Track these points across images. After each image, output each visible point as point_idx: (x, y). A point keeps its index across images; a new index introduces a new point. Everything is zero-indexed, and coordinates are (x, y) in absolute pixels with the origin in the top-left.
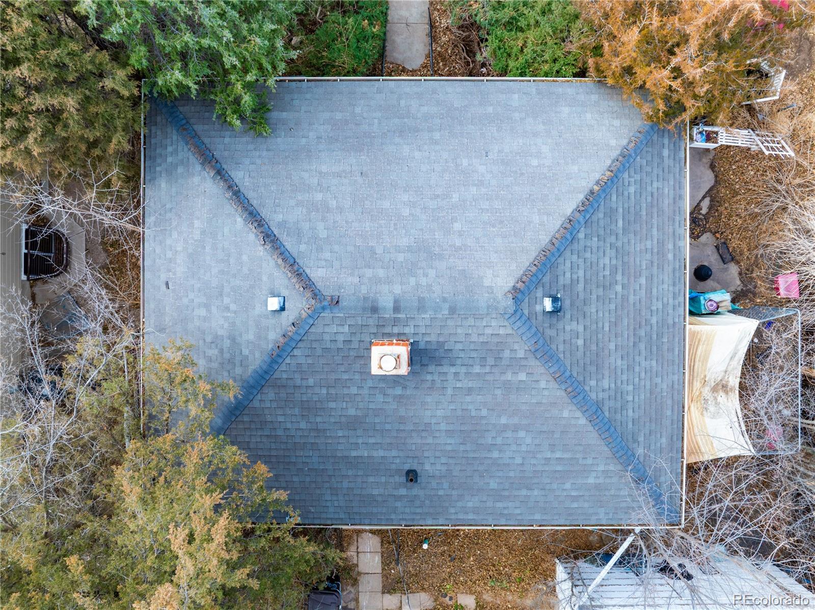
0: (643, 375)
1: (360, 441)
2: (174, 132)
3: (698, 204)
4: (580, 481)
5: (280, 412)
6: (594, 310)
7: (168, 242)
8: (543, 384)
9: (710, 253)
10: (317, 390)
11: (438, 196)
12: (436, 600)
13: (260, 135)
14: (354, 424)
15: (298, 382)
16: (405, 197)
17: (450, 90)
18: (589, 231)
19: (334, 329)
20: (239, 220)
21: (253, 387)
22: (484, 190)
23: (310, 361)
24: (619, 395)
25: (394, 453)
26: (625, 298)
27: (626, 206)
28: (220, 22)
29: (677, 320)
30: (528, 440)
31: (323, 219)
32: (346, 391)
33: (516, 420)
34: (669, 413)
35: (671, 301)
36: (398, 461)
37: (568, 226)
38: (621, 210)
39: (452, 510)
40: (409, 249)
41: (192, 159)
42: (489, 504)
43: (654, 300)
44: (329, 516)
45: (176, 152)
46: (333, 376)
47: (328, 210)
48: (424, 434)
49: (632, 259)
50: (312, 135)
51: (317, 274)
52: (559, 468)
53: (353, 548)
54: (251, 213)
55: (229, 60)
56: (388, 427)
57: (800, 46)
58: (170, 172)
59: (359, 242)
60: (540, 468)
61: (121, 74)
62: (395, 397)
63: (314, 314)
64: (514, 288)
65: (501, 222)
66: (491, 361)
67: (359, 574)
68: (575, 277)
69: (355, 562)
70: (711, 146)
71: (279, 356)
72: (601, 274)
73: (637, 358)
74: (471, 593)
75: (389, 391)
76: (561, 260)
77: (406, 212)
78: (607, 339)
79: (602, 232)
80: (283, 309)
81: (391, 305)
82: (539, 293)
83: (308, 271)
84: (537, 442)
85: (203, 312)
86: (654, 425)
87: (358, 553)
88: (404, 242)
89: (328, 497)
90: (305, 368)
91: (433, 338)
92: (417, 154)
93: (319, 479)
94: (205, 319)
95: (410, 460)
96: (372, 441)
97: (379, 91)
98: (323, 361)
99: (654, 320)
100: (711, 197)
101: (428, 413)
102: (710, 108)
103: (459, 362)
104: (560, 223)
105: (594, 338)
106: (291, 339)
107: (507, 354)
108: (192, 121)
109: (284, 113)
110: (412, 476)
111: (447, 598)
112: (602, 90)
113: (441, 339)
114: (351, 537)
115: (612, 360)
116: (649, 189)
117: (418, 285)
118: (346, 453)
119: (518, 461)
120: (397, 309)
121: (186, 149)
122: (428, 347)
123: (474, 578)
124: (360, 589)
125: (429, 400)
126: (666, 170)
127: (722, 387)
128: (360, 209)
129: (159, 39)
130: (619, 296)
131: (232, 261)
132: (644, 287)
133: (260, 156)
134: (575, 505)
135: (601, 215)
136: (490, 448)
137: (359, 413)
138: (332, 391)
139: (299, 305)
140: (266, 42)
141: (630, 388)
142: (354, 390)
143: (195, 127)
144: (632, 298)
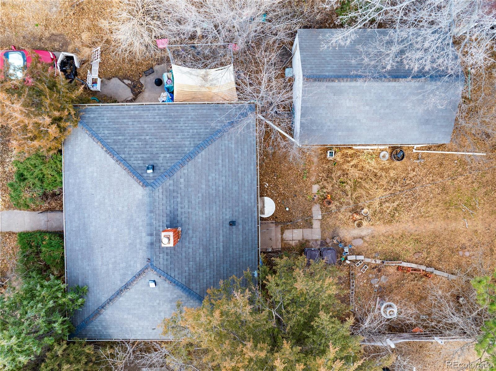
0: (186, 125)
1: (215, 247)
2: (88, 326)
3: (127, 85)
4: (233, 151)
5: (202, 281)
6: (155, 149)
7: (135, 329)
8: (186, 171)
9: (149, 79)
10: (191, 266)
11: (109, 216)
12: (316, 203)
13: (88, 290)
14: (207, 250)
15: (187, 274)
16: (110, 230)
17: (68, 209)
18: (122, 152)
19: (161, 260)
20: (121, 299)
21: (190, 293)
22: (106, 197)
23: (177, 269)
24: (194, 136)
25: (221, 232)
26: (152, 134)
27: (113, 135)
28: (34, 308)
29: (165, 108)
30: (214, 175)
31: (119, 264)
32: (191, 254)
33: (203, 181)
34: (205, 111)
35: (156, 111)
36: (225, 230)
37: (119, 162)
38: (115, 137)
39: (250, 205)
40: (129, 229)
41: (98, 319)
42: (246, 189)
43: (155, 120)
44: (254, 258)
45: (97, 326)
46: (184, 260)
47: (115, 262)
48: (211, 220)
49: (136, 131)
50: (87, 268)
51: (139, 267)
52: (227, 160)
53: (291, 242)
54: (118, 294)
55: (51, 304)
56: (208, 235)
57: (54, 40)
58: (106, 329)
59: (127, 249)
60: (227, 169)
61: (56, 348)
62: (193, 233)
63: (155, 268)
64: (142, 186)
65: (118, 190)
66: (175, 194)
67: (303, 239)
68: (140, 159)
69: (298, 241)
70: (99, 81)
71: (174, 282)
72: (141, 146)
73: (179, 128)
74: (312, 187)
75: (191, 235)
76: (133, 165)
77: (115, 230)
78: (169, 143)
79: (123, 146)
80: (154, 281)
81: (150, 237)
82: (145, 175)
83: (138, 271)
84: (214, 171)
85: (162, 314)
86: (209, 119)
87: (293, 240)
88: (126, 231)
89: (244, 259)
90: (180, 271)
91: (165, 219)
92: (94, 224)
93: (235, 263)
94: (165, 313)
95: (224, 225)
96: (215, 242)
97: (70, 239)
98: (176, 264)
99: (163, 120)
100: (123, 79)
101: (201, 219)
102: (69, 101)
103: (176, 207)
104: (118, 165)
105: (167, 149)
106: (166, 277)
107: (171, 188)
108: (83, 319)
109: (80, 279)
110: (232, 223)
111: (315, 197)
112: (67, 143)
113: (165, 215)
114: (285, 244)
115: (177, 140)
116: (107, 124)
117: (142, 226)
118: (222, 252)
119: (224, 178)
120: (151, 235)
121: (95, 321)
122: (169, 220)
123: (304, 185)
124: (311, 239)
125: (195, 218)
126: (100, 115)
127: (205, 78)
128: (115, 249)
129: (41, 332)
130: (151, 137)
131: (139, 302)
132: (148, 125)
133: (96, 290)
134: (246, 151)
135: (116, 147)
136: (217, 191)
137: (201, 247)
138: (191, 259)
139: (152, 275)
140: (45, 289)
141: (191, 131)
142: (191, 250)
143: (86, 318)
144: (153, 131)
